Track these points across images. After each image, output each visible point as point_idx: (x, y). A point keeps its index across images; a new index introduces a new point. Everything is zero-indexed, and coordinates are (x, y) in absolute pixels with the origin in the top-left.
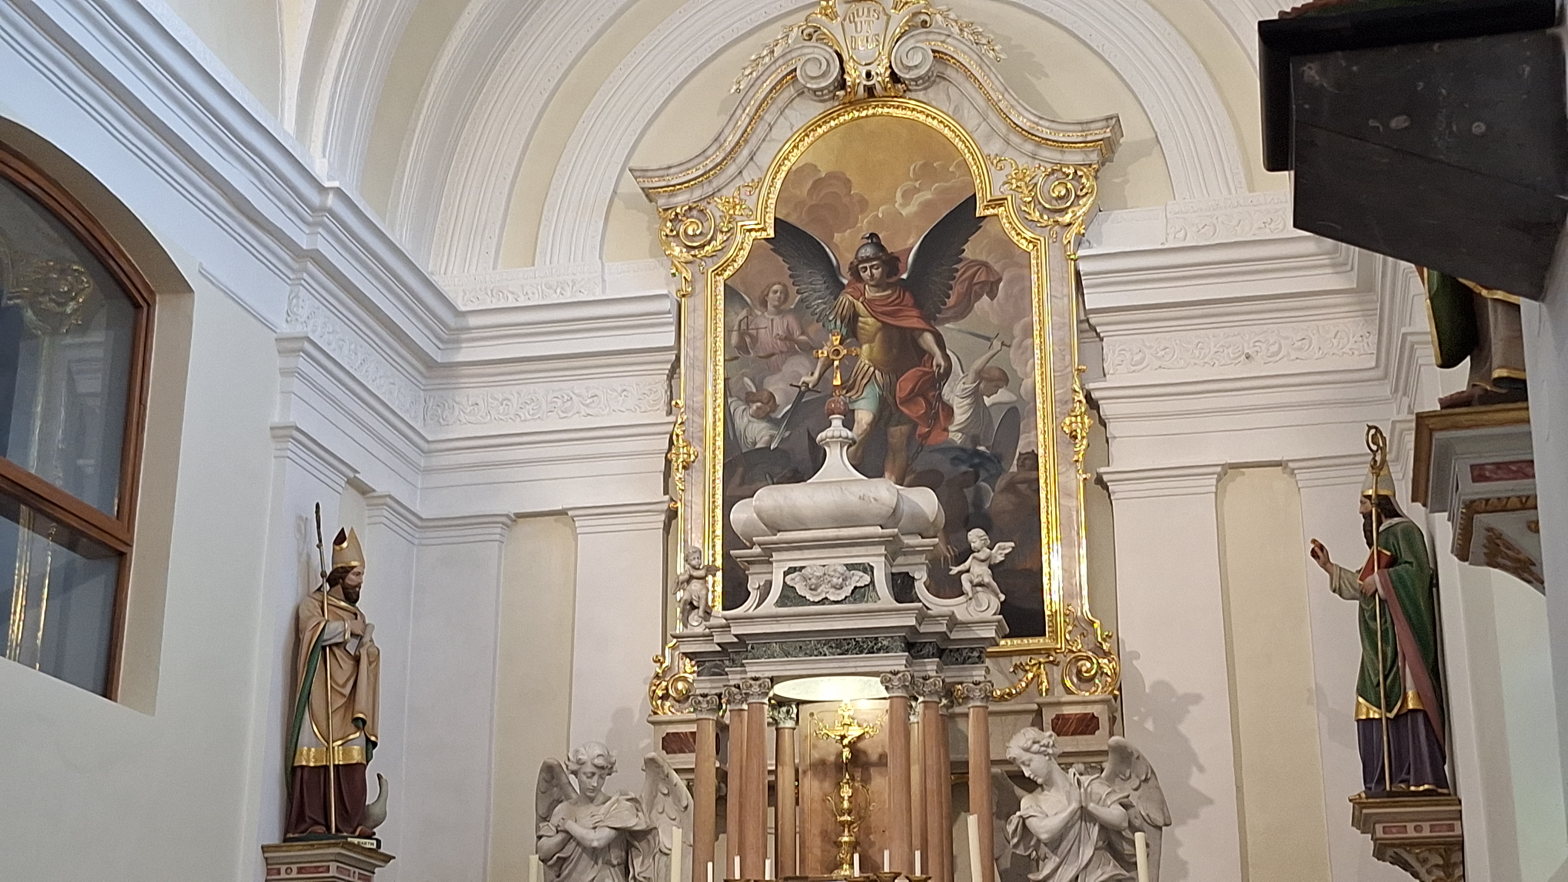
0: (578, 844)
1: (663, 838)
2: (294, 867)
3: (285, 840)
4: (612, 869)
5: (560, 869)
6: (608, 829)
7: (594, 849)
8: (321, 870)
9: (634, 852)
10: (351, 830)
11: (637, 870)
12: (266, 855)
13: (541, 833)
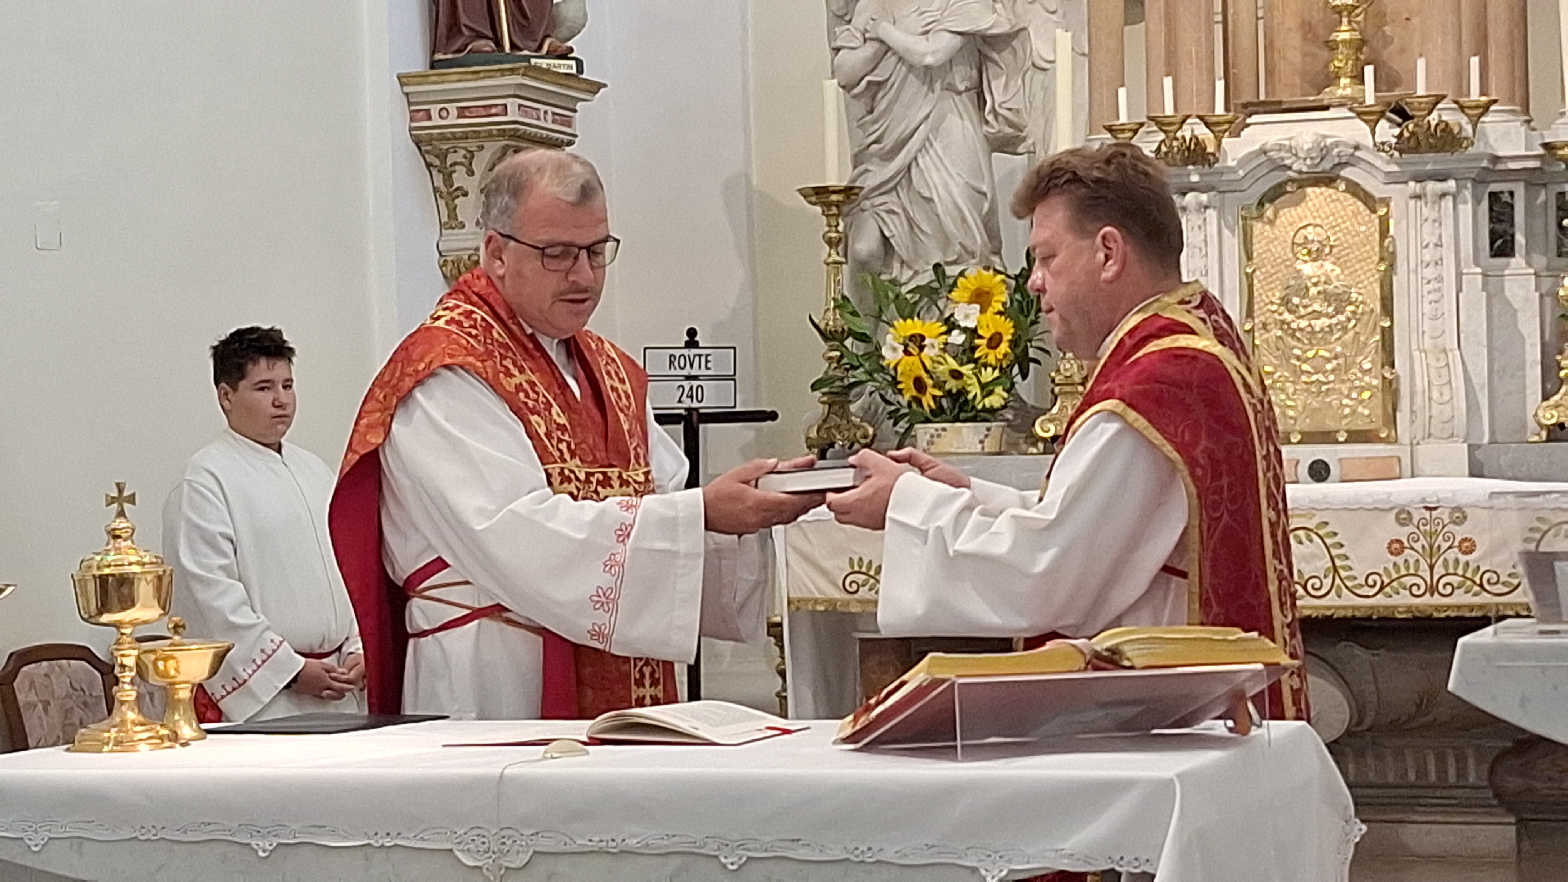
0: (900, 59)
1: (1039, 47)
2: (452, 108)
3: (433, 65)
4: (957, 98)
5: (874, 98)
6: (948, 35)
7: (928, 68)
8: (493, 111)
9: (992, 69)
10: (536, 45)
11: (998, 99)
12: (407, 89)
13: (839, 43)
